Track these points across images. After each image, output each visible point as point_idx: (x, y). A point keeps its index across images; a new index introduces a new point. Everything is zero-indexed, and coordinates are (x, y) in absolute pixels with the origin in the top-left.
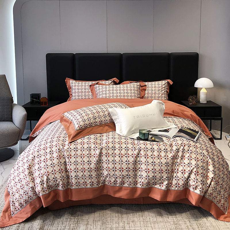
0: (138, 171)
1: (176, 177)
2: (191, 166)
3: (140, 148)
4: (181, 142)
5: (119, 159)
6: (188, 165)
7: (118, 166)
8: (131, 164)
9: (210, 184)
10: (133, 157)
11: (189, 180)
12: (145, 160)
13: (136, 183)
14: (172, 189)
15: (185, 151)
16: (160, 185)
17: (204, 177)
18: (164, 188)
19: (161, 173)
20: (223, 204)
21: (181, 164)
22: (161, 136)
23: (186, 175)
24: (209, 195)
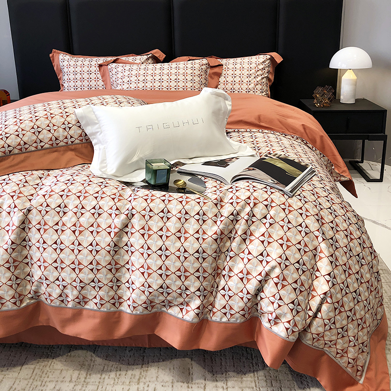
0: (124, 270)
1: (223, 289)
2: (268, 262)
3: (133, 208)
4: (248, 194)
5: (73, 238)
6: (260, 258)
7: (67, 257)
8: (103, 252)
9: (319, 310)
10: (109, 233)
11: (259, 298)
12: (142, 241)
13: (117, 301)
14: (214, 318)
15: (254, 219)
16: (181, 309)
17: (301, 292)
18: (190, 315)
19: (183, 278)
20: (354, 360)
21: (242, 255)
22: (203, 176)
23: (252, 286)
24: (314, 339)
